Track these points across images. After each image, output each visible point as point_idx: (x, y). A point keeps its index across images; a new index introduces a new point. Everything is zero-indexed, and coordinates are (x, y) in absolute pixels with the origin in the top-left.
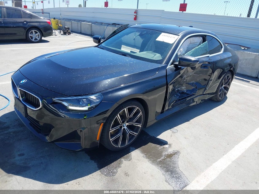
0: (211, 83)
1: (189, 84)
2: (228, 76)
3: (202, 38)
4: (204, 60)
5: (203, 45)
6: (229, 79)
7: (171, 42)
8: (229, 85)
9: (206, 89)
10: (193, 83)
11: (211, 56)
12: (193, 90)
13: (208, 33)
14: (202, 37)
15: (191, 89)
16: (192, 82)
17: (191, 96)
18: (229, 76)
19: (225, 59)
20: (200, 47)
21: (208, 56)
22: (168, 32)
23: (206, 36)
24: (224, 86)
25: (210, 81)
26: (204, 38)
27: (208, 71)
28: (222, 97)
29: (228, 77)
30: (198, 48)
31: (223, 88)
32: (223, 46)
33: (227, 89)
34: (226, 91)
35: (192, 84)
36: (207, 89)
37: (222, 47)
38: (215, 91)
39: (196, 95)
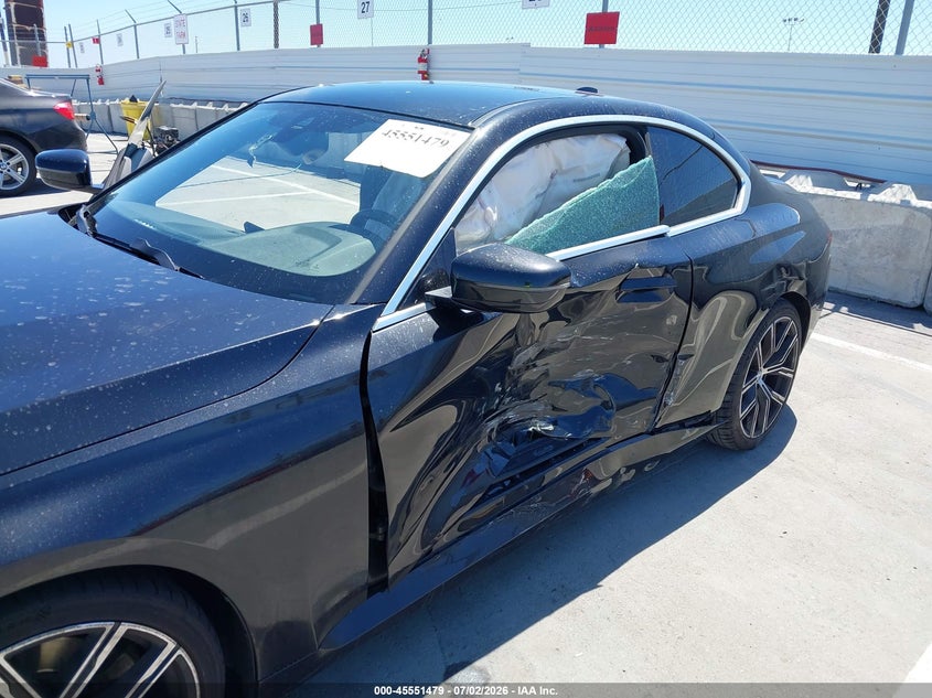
0: (687, 369)
1: (566, 386)
2: (779, 324)
3: (621, 142)
4: (630, 256)
5: (630, 175)
6: (789, 338)
7: (420, 170)
8: (791, 364)
9: (661, 404)
10: (587, 381)
11: (674, 231)
12: (590, 417)
13: (659, 114)
14: (622, 134)
15: (582, 411)
16: (579, 375)
17: (580, 449)
18: (787, 323)
19: (756, 243)
20: (609, 191)
21: (662, 235)
22: (421, 111)
23: (643, 127)
24: (765, 371)
25: (681, 362)
26: (635, 139)
27: (662, 315)
28: (758, 428)
29: (781, 327)
30: (599, 195)
31: (761, 383)
32: (745, 178)
33: (781, 384)
34: (776, 396)
35: (584, 387)
36: (670, 402)
37: (739, 185)
38: (716, 405)
39: (609, 442)
